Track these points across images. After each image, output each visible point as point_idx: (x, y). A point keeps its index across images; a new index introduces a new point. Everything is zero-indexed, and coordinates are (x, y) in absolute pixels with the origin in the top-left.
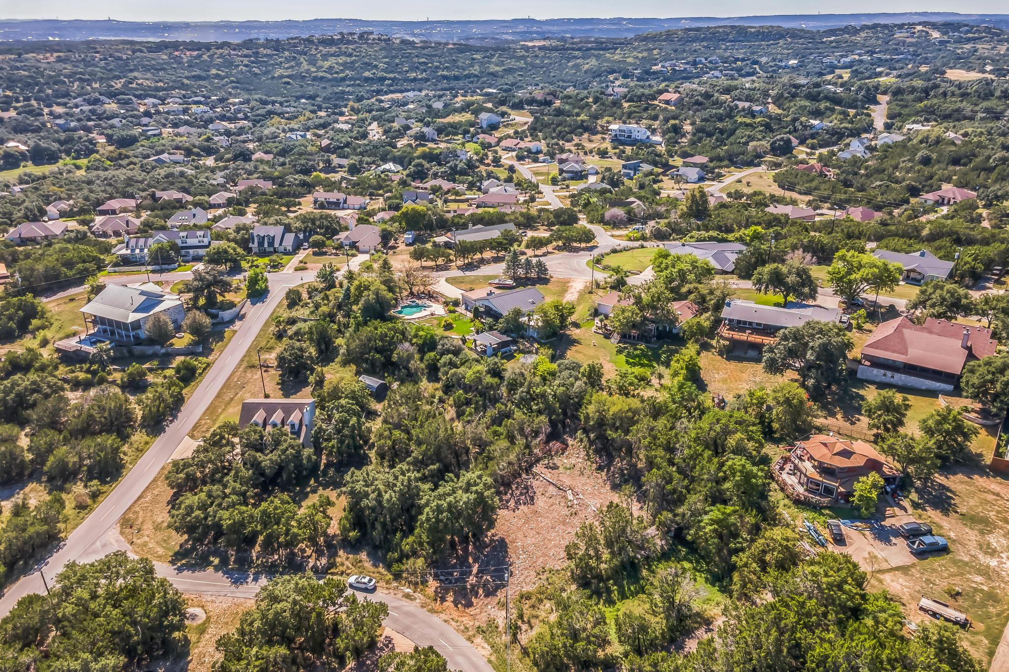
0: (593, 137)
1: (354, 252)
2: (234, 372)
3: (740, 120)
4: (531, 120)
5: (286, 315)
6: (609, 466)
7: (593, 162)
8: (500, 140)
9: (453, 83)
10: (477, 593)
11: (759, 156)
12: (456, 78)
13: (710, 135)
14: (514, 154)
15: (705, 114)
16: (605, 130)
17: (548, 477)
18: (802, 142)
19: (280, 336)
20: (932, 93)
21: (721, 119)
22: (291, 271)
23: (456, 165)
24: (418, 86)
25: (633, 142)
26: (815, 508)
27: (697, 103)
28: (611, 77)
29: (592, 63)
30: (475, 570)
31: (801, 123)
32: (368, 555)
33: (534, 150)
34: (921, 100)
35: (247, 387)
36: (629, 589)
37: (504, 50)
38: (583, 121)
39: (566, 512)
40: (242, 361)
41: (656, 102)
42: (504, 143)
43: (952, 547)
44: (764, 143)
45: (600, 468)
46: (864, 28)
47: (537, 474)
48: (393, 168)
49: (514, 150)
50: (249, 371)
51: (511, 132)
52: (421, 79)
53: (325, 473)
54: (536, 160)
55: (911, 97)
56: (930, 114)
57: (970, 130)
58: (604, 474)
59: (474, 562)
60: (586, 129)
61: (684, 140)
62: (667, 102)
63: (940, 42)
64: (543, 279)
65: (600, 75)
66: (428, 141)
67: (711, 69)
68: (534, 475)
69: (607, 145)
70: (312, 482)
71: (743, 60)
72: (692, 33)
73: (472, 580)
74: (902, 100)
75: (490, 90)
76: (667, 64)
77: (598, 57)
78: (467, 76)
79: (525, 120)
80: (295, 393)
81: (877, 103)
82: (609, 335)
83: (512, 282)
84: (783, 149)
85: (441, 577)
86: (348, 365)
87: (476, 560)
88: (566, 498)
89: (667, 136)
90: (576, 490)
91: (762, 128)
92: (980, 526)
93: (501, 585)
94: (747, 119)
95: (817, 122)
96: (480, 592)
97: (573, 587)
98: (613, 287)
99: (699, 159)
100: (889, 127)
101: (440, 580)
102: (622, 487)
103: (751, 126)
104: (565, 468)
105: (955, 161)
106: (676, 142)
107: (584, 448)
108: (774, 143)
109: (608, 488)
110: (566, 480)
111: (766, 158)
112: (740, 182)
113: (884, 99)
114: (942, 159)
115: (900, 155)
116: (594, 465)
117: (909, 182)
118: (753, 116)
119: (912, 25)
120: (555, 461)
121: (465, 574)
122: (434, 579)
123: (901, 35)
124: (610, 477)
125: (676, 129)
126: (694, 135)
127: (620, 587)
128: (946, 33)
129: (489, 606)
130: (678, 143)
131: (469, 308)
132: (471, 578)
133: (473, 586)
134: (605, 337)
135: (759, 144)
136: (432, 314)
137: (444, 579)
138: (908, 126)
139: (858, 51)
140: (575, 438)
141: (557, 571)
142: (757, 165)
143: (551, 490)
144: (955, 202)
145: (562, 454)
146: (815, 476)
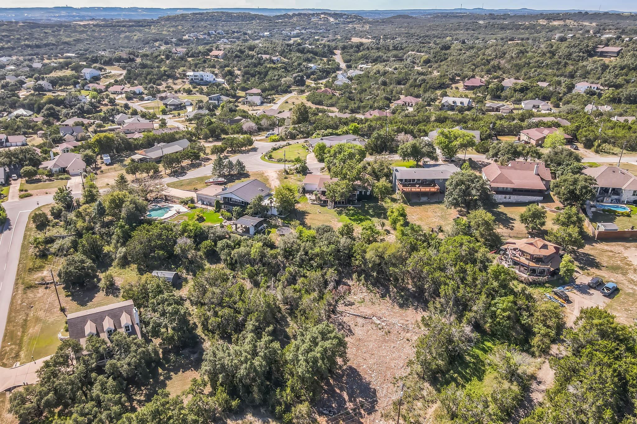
0: (176, 82)
1: (66, 176)
2: (13, 297)
3: (268, 66)
4: (124, 72)
5: (41, 236)
6: (388, 291)
7: (184, 98)
8: (107, 87)
9: (37, 50)
10: (360, 414)
11: (289, 87)
12: (38, 46)
13: (253, 76)
14: (124, 95)
15: (244, 63)
16: (184, 76)
17: (352, 312)
18: (308, 77)
19: (44, 255)
20: (361, 48)
21: (255, 65)
22: (17, 199)
23: (83, 107)
24: (7, 53)
25: (206, 83)
26: (541, 284)
27: (236, 56)
28: (157, 44)
29: (137, 36)
30: (345, 396)
31: (304, 66)
32: (253, 415)
33: (138, 92)
34: (357, 52)
35: (37, 306)
36: (466, 372)
37: (66, 26)
38: (165, 71)
39: (380, 333)
40: (16, 284)
41: (209, 57)
42: (111, 89)
43: (619, 287)
44: (288, 78)
45: (383, 296)
46: (294, 15)
47: (342, 312)
48: (25, 113)
49: (121, 93)
50: (28, 291)
51: (112, 81)
52: (8, 48)
53: (168, 361)
54: (142, 99)
55: (351, 50)
56: (366, 59)
57: (397, 66)
58: (388, 299)
59: (341, 391)
60: (169, 76)
61: (237, 80)
62: (217, 57)
63: (335, 23)
64: (242, 174)
65: (148, 43)
66: (46, 91)
67: (220, 38)
68: (341, 313)
69: (187, 86)
70: (160, 371)
71: (237, 32)
72: (198, 16)
73: (350, 406)
74: (348, 52)
75: (69, 55)
76: (191, 35)
77: (140, 31)
78: (46, 45)
79: (120, 72)
80: (91, 300)
81: (335, 54)
82: (324, 204)
83: (223, 180)
84: (300, 82)
85: (324, 412)
86: (127, 266)
87: (342, 389)
88: (375, 324)
89: (227, 78)
90: (378, 315)
91: (283, 70)
92: (620, 271)
93: (374, 402)
94: (272, 65)
95: (312, 65)
96: (363, 412)
97: (427, 385)
98: (298, 172)
99: (255, 91)
100: (349, 67)
101: (326, 414)
102: (407, 305)
103: (276, 69)
104: (359, 302)
105: (399, 83)
106: (234, 81)
107: (363, 285)
108: (295, 78)
109: (398, 308)
110: (366, 310)
111: (293, 88)
112: (287, 102)
113: (338, 52)
114: (392, 82)
115: (368, 81)
116: (377, 295)
117: (384, 95)
118: (274, 63)
119: (318, 15)
120: (348, 299)
121: (341, 403)
122: (319, 416)
123: (315, 19)
124: (394, 300)
125: (231, 73)
126: (243, 76)
127: (459, 373)
128: (336, 19)
129: (377, 421)
130: (236, 82)
131: (205, 203)
132: (348, 404)
133: (354, 410)
134: (322, 206)
135: (288, 79)
136: (179, 213)
137: (328, 413)
138: (360, 66)
139: (298, 28)
140: (352, 280)
141: (406, 377)
142: (290, 92)
143: (360, 321)
144: (412, 105)
145: (350, 293)
146: (534, 265)
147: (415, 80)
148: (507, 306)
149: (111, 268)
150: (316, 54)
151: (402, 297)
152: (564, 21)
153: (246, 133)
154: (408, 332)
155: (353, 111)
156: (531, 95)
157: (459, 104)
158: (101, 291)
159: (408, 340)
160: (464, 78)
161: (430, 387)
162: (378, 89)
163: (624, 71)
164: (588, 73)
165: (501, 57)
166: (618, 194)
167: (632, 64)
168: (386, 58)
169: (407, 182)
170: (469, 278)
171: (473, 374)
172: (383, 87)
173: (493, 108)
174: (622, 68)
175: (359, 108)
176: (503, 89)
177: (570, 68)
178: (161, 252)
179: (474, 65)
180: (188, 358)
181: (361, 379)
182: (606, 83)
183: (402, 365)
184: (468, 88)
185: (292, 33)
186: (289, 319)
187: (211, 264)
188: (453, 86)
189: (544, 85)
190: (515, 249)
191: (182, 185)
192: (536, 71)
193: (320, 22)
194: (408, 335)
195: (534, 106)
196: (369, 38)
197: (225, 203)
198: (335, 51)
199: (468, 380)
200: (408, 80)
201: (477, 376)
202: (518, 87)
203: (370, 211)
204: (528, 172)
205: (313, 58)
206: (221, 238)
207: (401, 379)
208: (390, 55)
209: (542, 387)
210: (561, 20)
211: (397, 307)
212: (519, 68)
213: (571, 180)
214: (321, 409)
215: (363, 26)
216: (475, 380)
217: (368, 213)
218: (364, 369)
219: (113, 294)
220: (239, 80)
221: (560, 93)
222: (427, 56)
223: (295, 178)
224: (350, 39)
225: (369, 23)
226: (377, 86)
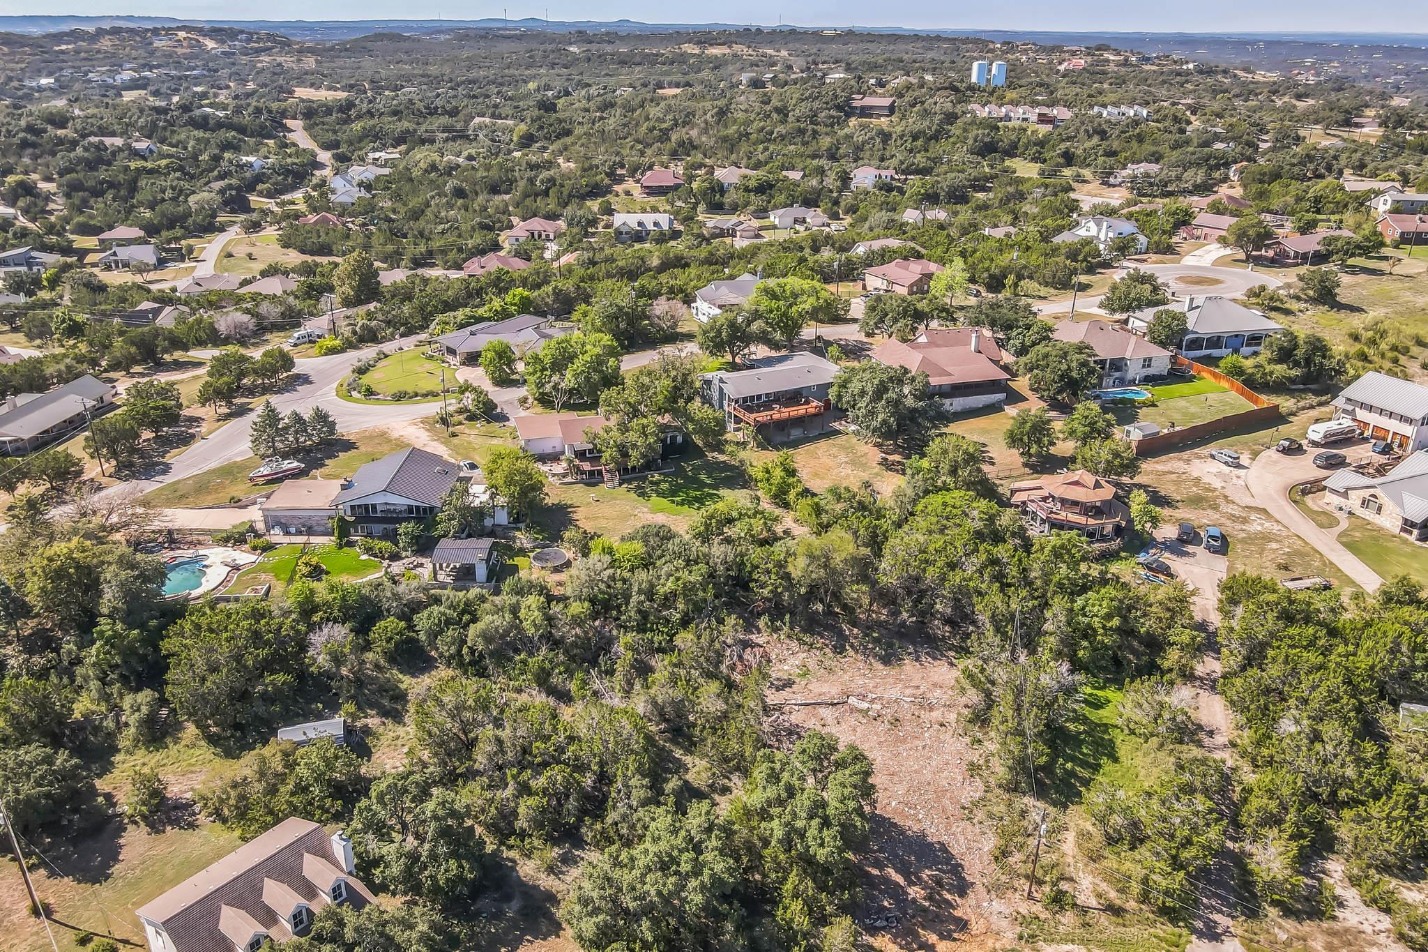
3: (131, 165)
6: (842, 638)
10: (947, 901)
11: (213, 215)
13: (98, 193)
15: (57, 161)
17: (800, 699)
18: (252, 189)
20: (353, 113)
21: (92, 165)
27: (25, 144)
31: (229, 162)
34: (348, 121)
36: (1084, 754)
39: (881, 727)
43: (1224, 532)
44: (202, 194)
45: (840, 650)
46: (100, 33)
47: (781, 706)
55: (331, 119)
56: (379, 138)
57: (473, 152)
58: (851, 653)
59: (881, 869)
61: (51, 206)
63: (223, 53)
68: (779, 708)
73: (915, 892)
74: (324, 124)
81: (290, 131)
82: (593, 479)
83: (296, 464)
84: (237, 203)
85: (878, 923)
86: (168, 740)
87: (879, 865)
88: (861, 711)
89: (21, 203)
90: (857, 692)
91: (178, 174)
92: (1205, 505)
93: (957, 869)
94: (141, 163)
95: (251, 159)
96: (949, 897)
97: (1029, 801)
98: (472, 418)
99: (122, 232)
100: (343, 159)
101: (883, 928)
102: (894, 655)
103: (158, 172)
104: (799, 675)
105: (494, 190)
106: (44, 211)
107: (789, 637)
108: (222, 192)
109: (881, 667)
110: (830, 690)
111: (222, 218)
112: (230, 255)
113: (296, 124)
114: (478, 188)
115: (415, 192)
116: (827, 650)
117: (478, 219)
118: (145, 159)
119: (169, 31)
120: (774, 675)
121: (897, 893)
122: (872, 936)
123: (163, 43)
124: (866, 652)
125: (27, 189)
126: (68, 195)
127: (1072, 759)
128: (223, 42)
129: (985, 904)
130: (50, 213)
131: (293, 530)
132: (910, 891)
133: (929, 898)
134: (587, 484)
135: (203, 197)
136: (237, 568)
137: (885, 923)
138: (371, 155)
139: (129, 66)
140: (759, 631)
141: (983, 799)
142: (222, 229)
143: (825, 712)
144: (548, 236)
145: (769, 661)
146: (1091, 521)
147: (531, 181)
148: (1109, 608)
149: (118, 758)
150: (242, 130)
151: (876, 641)
152: (730, 47)
153: (226, 341)
154: (931, 710)
155: (417, 263)
156: (782, 198)
157: (651, 227)
158: (130, 827)
159: (942, 725)
160: (635, 171)
161: (1038, 804)
162: (450, 206)
163: (919, 143)
164: (859, 148)
165: (685, 124)
166: (1118, 369)
167: (930, 128)
168: (425, 136)
169: (749, 403)
170: (1012, 571)
171: (1097, 754)
172: (460, 202)
173: (722, 230)
174: (915, 137)
175: (430, 253)
176: (721, 189)
177: (825, 142)
178: (281, 678)
179: (638, 141)
180: (498, 916)
181: (903, 833)
182: (903, 167)
183: (960, 778)
184: (651, 191)
185: (118, 77)
186: (678, 753)
187: (413, 676)
188: (617, 188)
189: (795, 175)
190: (1044, 499)
191: (182, 497)
192: (766, 149)
193: (180, 51)
194: (936, 715)
195: (796, 221)
196: (336, 89)
197: (359, 520)
198: (289, 123)
199: (1096, 768)
200: (512, 182)
201: (1106, 755)
202: (753, 183)
203: (703, 477)
204: (959, 350)
205: (240, 140)
206: (416, 607)
207: (975, 804)
208: (434, 127)
209: (1220, 739)
210: (723, 44)
211: (878, 666)
212: (732, 145)
213: (1054, 353)
214: (867, 921)
215: (299, 61)
216: (1107, 765)
217: (702, 485)
218: (895, 810)
219: (175, 822)
220: (58, 206)
221: (831, 191)
222: (523, 127)
223: (476, 432)
224: (291, 92)
225: (312, 51)
226: (444, 200)
